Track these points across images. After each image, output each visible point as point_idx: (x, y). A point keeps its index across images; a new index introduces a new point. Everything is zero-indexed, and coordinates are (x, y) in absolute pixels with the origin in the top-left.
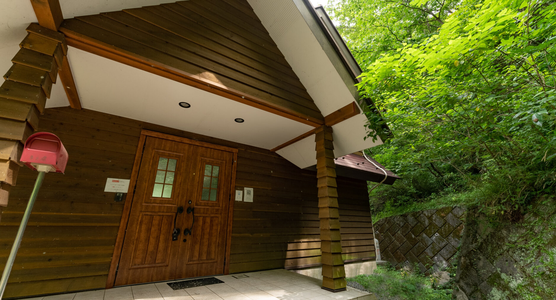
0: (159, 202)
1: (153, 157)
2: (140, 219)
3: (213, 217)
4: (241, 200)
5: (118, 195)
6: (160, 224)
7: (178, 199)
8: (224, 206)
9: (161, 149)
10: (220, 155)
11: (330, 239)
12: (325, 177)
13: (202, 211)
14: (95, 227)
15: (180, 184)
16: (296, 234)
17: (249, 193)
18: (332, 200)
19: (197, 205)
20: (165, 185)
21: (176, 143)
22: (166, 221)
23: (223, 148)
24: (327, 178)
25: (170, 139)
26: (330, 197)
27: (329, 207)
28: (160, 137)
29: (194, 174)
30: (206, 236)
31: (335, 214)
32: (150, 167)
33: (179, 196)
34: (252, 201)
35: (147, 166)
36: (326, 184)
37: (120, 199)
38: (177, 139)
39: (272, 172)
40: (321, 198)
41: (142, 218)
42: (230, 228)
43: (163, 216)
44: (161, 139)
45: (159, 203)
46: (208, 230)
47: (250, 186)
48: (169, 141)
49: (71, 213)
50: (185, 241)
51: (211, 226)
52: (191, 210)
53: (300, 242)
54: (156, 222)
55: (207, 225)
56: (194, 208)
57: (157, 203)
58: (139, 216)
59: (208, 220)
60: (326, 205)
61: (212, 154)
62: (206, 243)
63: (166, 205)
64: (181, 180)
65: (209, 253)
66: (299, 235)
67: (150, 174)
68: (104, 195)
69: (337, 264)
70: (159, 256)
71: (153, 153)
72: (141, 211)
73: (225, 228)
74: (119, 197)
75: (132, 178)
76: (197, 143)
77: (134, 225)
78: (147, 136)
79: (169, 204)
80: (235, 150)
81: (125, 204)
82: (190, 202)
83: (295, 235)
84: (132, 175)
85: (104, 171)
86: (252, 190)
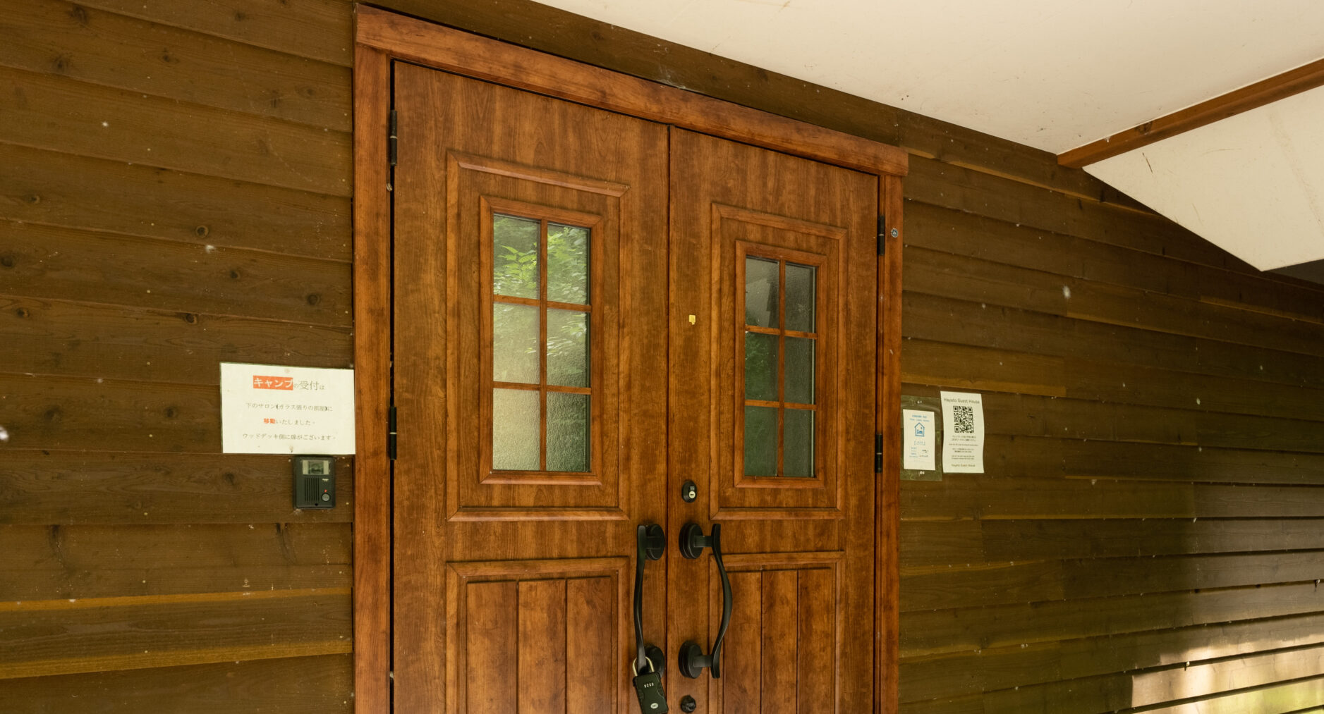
0: (529, 501)
1: (459, 215)
2: (452, 609)
3: (805, 568)
4: (931, 467)
5: (305, 471)
6: (560, 628)
7: (629, 479)
8: (853, 501)
9: (488, 158)
10: (812, 192)
13: (752, 540)
14: (223, 667)
15: (629, 386)
16: (1169, 626)
17: (965, 423)
19: (723, 503)
20: (548, 395)
21: (572, 109)
22: (585, 610)
23: (829, 143)
25: (537, 81)
28: (479, 68)
29: (692, 319)
30: (786, 675)
32: (452, 282)
33: (628, 458)
34: (979, 468)
35: (430, 277)
37: (326, 498)
39: (1067, 293)
41: (463, 599)
42: (889, 623)
43: (563, 577)
44: (480, 86)
45: (537, 508)
46: (791, 641)
47: (969, 385)
48: (532, 96)
49: (68, 596)
50: (688, 704)
51: (805, 616)
52: (700, 535)
53: (1184, 665)
54: (534, 618)
55: (785, 613)
56: (716, 528)
57: (527, 509)
58: (444, 590)
59: (787, 586)
61: (771, 184)
62: (787, 708)
63: (571, 517)
64: (631, 360)
66: (1181, 629)
67: (458, 327)
68: (230, 477)
71: (453, 185)
72: (450, 562)
73: (867, 623)
74: (313, 482)
75: (363, 357)
76: (692, 113)
77: (430, 645)
78: (392, 58)
79: (588, 508)
80: (893, 159)
81: (359, 526)
82: (692, 494)
83: (1160, 631)
84: (362, 338)
85: (188, 318)
86: (974, 401)
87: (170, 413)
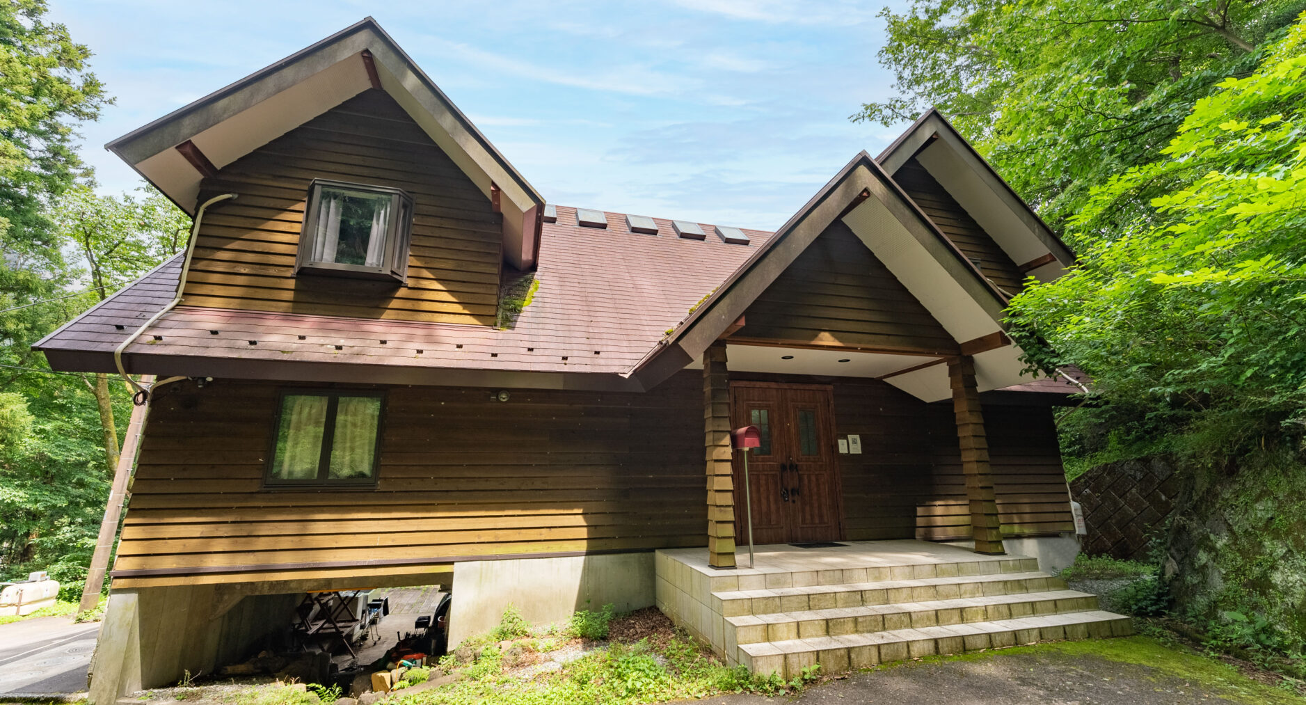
1: (746, 411)
3: (818, 474)
4: (847, 452)
6: (767, 484)
7: (778, 456)
8: (828, 460)
9: (750, 400)
10: (812, 396)
11: (981, 498)
12: (968, 424)
13: (805, 468)
15: (777, 438)
16: (926, 494)
17: (855, 442)
18: (979, 452)
19: (798, 461)
21: (763, 389)
22: (772, 481)
23: (814, 387)
24: (971, 426)
25: (758, 386)
26: (977, 449)
27: (977, 461)
28: (747, 386)
29: (788, 425)
30: (815, 497)
31: (985, 468)
33: (778, 452)
34: (860, 452)
36: (970, 433)
38: (764, 384)
39: (881, 409)
40: (964, 450)
42: (839, 487)
43: (768, 475)
44: (748, 388)
45: (762, 461)
46: (816, 490)
47: (855, 433)
48: (757, 388)
50: (794, 502)
51: (818, 485)
52: (794, 467)
54: (763, 482)
55: (814, 484)
56: (797, 465)
59: (813, 478)
60: (973, 459)
61: (803, 397)
62: (816, 505)
63: (768, 463)
64: (777, 433)
65: (821, 516)
66: (931, 496)
69: (992, 526)
70: (774, 517)
73: (834, 488)
76: (785, 386)
78: (734, 387)
79: (771, 461)
80: (830, 387)
82: (791, 459)
83: (924, 496)
86: (857, 437)
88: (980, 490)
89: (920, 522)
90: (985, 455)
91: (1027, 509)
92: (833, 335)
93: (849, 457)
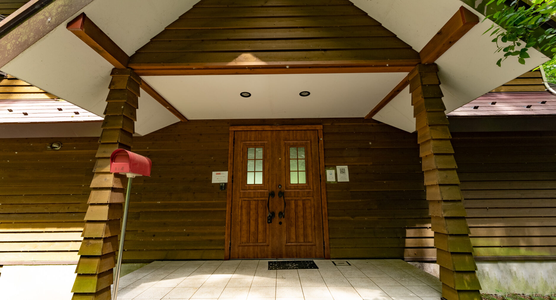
0: (253, 189)
1: (243, 149)
2: (240, 204)
3: (305, 200)
5: (221, 185)
6: (257, 208)
7: (269, 185)
8: (315, 188)
9: (247, 141)
10: (303, 135)
11: (445, 232)
12: (428, 141)
13: (293, 195)
14: (211, 211)
15: (269, 170)
16: (418, 217)
17: (342, 171)
18: (444, 174)
19: (287, 188)
20: (256, 173)
21: (259, 132)
22: (261, 206)
23: (305, 127)
24: (432, 142)
25: (253, 129)
26: (440, 170)
27: (440, 185)
28: (245, 130)
29: (280, 159)
30: (301, 220)
32: (241, 158)
33: (269, 181)
34: (348, 180)
35: (239, 158)
36: (431, 151)
37: (223, 188)
38: (259, 128)
39: (370, 143)
40: (427, 171)
41: (242, 203)
42: (325, 211)
43: (258, 200)
44: (246, 132)
45: (253, 190)
46: (302, 213)
47: (343, 164)
48: (253, 132)
49: (194, 201)
50: (280, 223)
51: (304, 209)
52: (282, 194)
53: (427, 228)
54: (253, 206)
55: (300, 208)
56: (284, 192)
57: (252, 190)
58: (239, 202)
59: (300, 203)
60: (435, 182)
61: (295, 135)
62: (301, 226)
63: (259, 191)
64: (269, 166)
65: (305, 236)
66: (423, 218)
67: (242, 164)
68: (213, 186)
70: (260, 236)
71: (242, 145)
72: (240, 197)
73: (320, 211)
74: (221, 187)
75: (229, 169)
77: (237, 210)
78: (234, 131)
79: (262, 189)
80: (320, 127)
81: (228, 192)
82: (280, 187)
83: (415, 218)
84: (229, 167)
85: (209, 167)
86: (346, 168)
87: (207, 178)
88: (444, 221)
89: (409, 242)
90: (454, 177)
91: (536, 232)
92: (257, 56)
93: (338, 185)
